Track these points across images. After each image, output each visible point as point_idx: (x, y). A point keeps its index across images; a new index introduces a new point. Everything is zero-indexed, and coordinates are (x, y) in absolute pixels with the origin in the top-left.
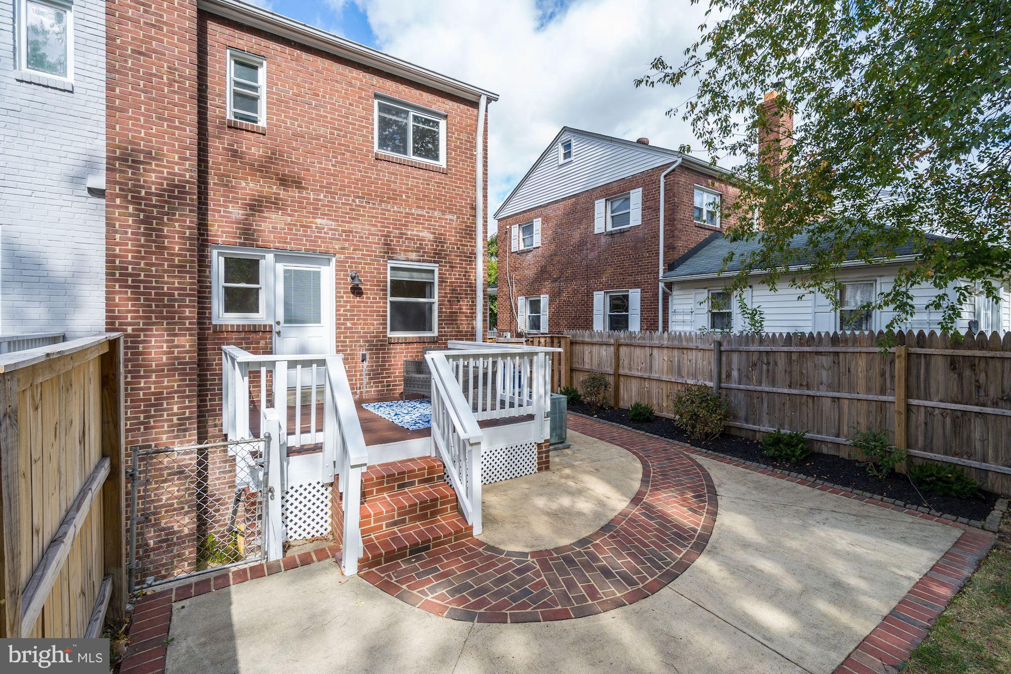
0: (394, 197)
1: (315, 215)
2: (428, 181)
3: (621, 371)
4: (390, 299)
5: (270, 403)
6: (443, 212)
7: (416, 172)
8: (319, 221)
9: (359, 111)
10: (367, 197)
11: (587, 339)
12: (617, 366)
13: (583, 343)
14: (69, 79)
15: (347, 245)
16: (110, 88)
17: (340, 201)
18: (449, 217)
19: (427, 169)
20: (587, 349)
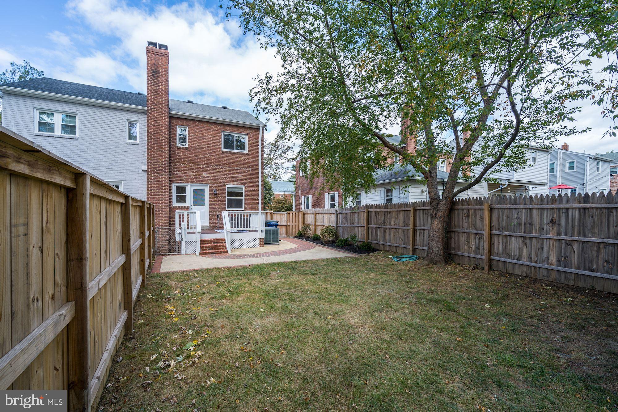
0: (229, 164)
1: (202, 172)
2: (241, 158)
3: (317, 224)
4: (227, 198)
5: (183, 222)
6: (246, 168)
7: (236, 156)
8: (204, 174)
9: (217, 138)
10: (219, 165)
11: (309, 212)
12: (316, 222)
13: (308, 214)
14: (138, 141)
15: (212, 181)
16: (148, 144)
17: (210, 167)
18: (248, 169)
19: (240, 154)
20: (309, 215)
